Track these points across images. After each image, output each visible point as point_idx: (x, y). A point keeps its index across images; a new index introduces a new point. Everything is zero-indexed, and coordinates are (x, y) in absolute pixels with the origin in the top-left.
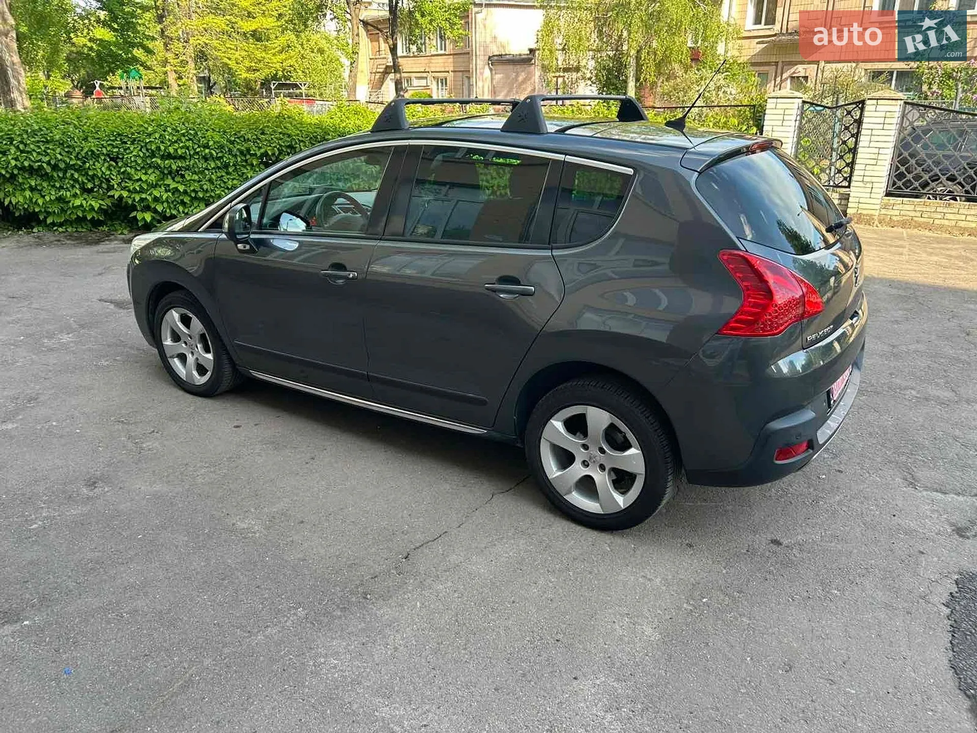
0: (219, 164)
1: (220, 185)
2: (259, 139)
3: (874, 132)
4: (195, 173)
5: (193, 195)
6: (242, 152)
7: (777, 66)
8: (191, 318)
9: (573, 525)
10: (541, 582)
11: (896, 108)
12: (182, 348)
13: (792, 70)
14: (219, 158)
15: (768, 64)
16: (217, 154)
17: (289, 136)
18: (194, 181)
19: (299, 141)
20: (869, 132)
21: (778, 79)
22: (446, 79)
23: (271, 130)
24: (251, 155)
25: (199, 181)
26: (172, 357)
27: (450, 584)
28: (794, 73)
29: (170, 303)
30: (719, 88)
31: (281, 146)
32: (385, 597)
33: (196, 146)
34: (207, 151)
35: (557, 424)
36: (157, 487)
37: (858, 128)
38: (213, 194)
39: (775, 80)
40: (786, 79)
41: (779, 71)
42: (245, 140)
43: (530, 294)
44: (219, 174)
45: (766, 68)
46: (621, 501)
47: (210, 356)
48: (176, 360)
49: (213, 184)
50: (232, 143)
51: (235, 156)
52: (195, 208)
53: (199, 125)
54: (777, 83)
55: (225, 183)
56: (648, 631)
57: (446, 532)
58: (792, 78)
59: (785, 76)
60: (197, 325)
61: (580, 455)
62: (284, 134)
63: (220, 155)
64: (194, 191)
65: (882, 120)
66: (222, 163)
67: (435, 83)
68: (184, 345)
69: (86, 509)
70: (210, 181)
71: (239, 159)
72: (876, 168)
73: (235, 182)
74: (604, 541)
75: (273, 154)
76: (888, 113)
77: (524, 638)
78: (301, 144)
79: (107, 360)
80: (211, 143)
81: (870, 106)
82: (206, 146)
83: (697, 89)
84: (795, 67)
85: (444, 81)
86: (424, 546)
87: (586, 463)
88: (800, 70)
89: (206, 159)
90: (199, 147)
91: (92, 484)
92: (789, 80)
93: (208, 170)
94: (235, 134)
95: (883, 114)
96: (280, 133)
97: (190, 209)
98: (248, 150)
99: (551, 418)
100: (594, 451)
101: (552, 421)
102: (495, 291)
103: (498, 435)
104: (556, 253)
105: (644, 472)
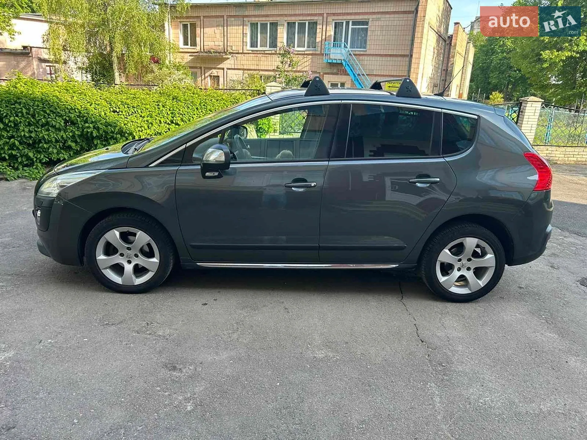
7: (201, 69)
8: (135, 234)
12: (117, 259)
13: (210, 72)
15: (196, 68)
21: (203, 76)
26: (106, 268)
28: (211, 73)
29: (112, 225)
35: (446, 251)
39: (201, 77)
40: (207, 77)
41: (203, 72)
43: (438, 182)
45: (196, 70)
47: (155, 260)
48: (108, 270)
54: (203, 78)
58: (211, 76)
59: (206, 75)
60: (142, 238)
61: (457, 265)
68: (120, 257)
84: (212, 71)
87: (460, 269)
88: (215, 72)
92: (209, 78)
99: (444, 248)
100: (464, 261)
101: (444, 250)
102: (415, 183)
103: (406, 266)
104: (448, 159)
105: (495, 265)
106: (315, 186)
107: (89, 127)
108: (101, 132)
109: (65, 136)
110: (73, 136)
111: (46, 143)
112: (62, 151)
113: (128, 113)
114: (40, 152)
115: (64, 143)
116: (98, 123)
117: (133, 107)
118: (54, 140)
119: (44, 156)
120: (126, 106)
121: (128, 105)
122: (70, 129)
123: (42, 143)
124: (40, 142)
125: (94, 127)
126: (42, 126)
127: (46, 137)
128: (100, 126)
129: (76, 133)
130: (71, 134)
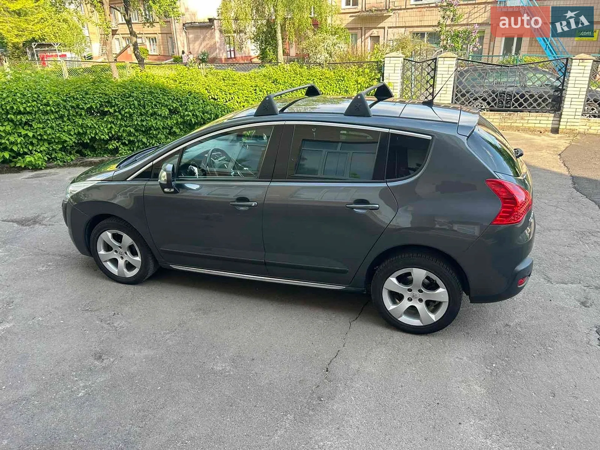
0: (57, 116)
1: (58, 130)
2: (84, 98)
3: (444, 76)
4: (40, 123)
5: (39, 138)
6: (72, 107)
7: (362, 30)
8: (122, 236)
9: (404, 334)
10: (408, 370)
11: (454, 62)
12: (113, 255)
13: (370, 32)
14: (57, 112)
15: (356, 28)
16: (55, 109)
17: (106, 95)
18: (39, 128)
19: (114, 98)
20: (441, 76)
21: (363, 37)
22: (155, 38)
23: (92, 91)
24: (81, 109)
25: (43, 128)
26: (106, 261)
27: (361, 382)
28: (372, 34)
29: (105, 228)
30: (335, 45)
31: (101, 102)
32: (331, 397)
33: (39, 105)
34: (48, 108)
35: (393, 279)
36: (146, 352)
37: (435, 73)
38: (54, 136)
39: (361, 38)
40: (367, 38)
41: (363, 33)
42: (74, 99)
43: (376, 209)
44: (57, 123)
45: (356, 31)
46: (434, 317)
47: (138, 259)
48: (108, 263)
49: (54, 130)
50: (65, 101)
51: (68, 110)
52: (41, 146)
53: (39, 90)
54: (363, 39)
55: (62, 128)
56: (478, 389)
57: (339, 351)
58: (371, 37)
59: (367, 36)
60: (127, 240)
61: (407, 295)
62: (102, 94)
63: (57, 110)
64: (40, 135)
65: (447, 69)
66: (58, 115)
67: (148, 41)
68: (115, 253)
69: (108, 376)
70: (52, 128)
71: (71, 112)
72: (446, 95)
73: (69, 127)
74: (426, 341)
75: (96, 107)
76: (450, 65)
77: (420, 406)
78: (116, 100)
79: (43, 267)
80: (51, 103)
81: (440, 62)
82: (47, 105)
83: (323, 45)
84: (372, 31)
85: (154, 40)
86: (332, 361)
87: (410, 299)
88: (375, 32)
89: (47, 113)
90: (41, 105)
91: (99, 358)
92: (369, 38)
93: (49, 120)
94: (66, 95)
95: (448, 66)
96: (100, 93)
97: (38, 147)
98: (78, 106)
99: (389, 276)
100: (415, 292)
101: (390, 278)
102: (353, 208)
103: (353, 289)
104: (390, 184)
105: (448, 301)
106: (255, 206)
107: (188, 115)
108: (199, 119)
109: (169, 124)
110: (177, 123)
111: (155, 130)
112: (169, 136)
113: (226, 99)
114: (152, 138)
115: (170, 130)
116: (196, 111)
117: (230, 94)
118: (161, 128)
119: (156, 141)
120: (223, 93)
121: (225, 92)
122: (175, 118)
123: (152, 130)
124: (150, 129)
125: (193, 115)
126: (152, 115)
127: (154, 125)
128: (198, 114)
129: (179, 120)
130: (175, 122)
